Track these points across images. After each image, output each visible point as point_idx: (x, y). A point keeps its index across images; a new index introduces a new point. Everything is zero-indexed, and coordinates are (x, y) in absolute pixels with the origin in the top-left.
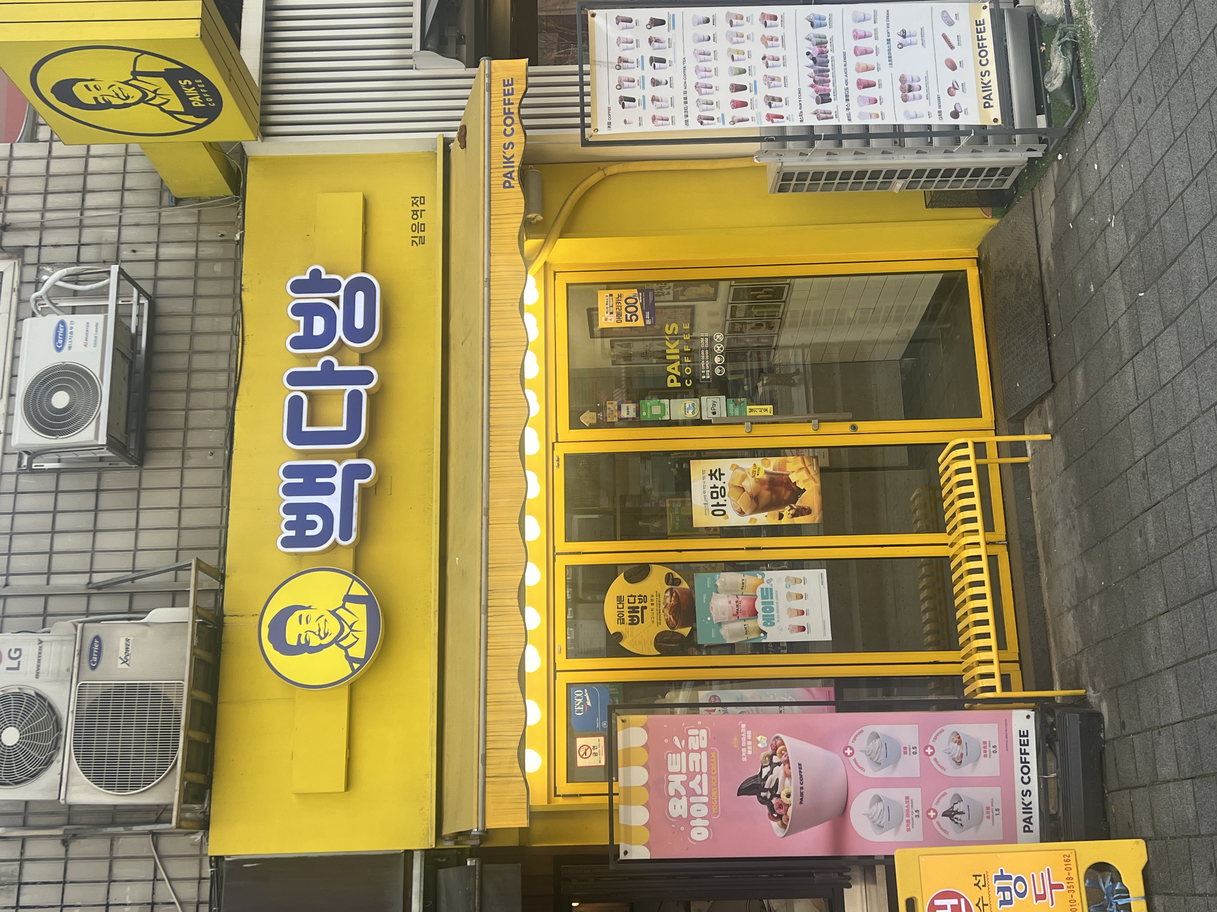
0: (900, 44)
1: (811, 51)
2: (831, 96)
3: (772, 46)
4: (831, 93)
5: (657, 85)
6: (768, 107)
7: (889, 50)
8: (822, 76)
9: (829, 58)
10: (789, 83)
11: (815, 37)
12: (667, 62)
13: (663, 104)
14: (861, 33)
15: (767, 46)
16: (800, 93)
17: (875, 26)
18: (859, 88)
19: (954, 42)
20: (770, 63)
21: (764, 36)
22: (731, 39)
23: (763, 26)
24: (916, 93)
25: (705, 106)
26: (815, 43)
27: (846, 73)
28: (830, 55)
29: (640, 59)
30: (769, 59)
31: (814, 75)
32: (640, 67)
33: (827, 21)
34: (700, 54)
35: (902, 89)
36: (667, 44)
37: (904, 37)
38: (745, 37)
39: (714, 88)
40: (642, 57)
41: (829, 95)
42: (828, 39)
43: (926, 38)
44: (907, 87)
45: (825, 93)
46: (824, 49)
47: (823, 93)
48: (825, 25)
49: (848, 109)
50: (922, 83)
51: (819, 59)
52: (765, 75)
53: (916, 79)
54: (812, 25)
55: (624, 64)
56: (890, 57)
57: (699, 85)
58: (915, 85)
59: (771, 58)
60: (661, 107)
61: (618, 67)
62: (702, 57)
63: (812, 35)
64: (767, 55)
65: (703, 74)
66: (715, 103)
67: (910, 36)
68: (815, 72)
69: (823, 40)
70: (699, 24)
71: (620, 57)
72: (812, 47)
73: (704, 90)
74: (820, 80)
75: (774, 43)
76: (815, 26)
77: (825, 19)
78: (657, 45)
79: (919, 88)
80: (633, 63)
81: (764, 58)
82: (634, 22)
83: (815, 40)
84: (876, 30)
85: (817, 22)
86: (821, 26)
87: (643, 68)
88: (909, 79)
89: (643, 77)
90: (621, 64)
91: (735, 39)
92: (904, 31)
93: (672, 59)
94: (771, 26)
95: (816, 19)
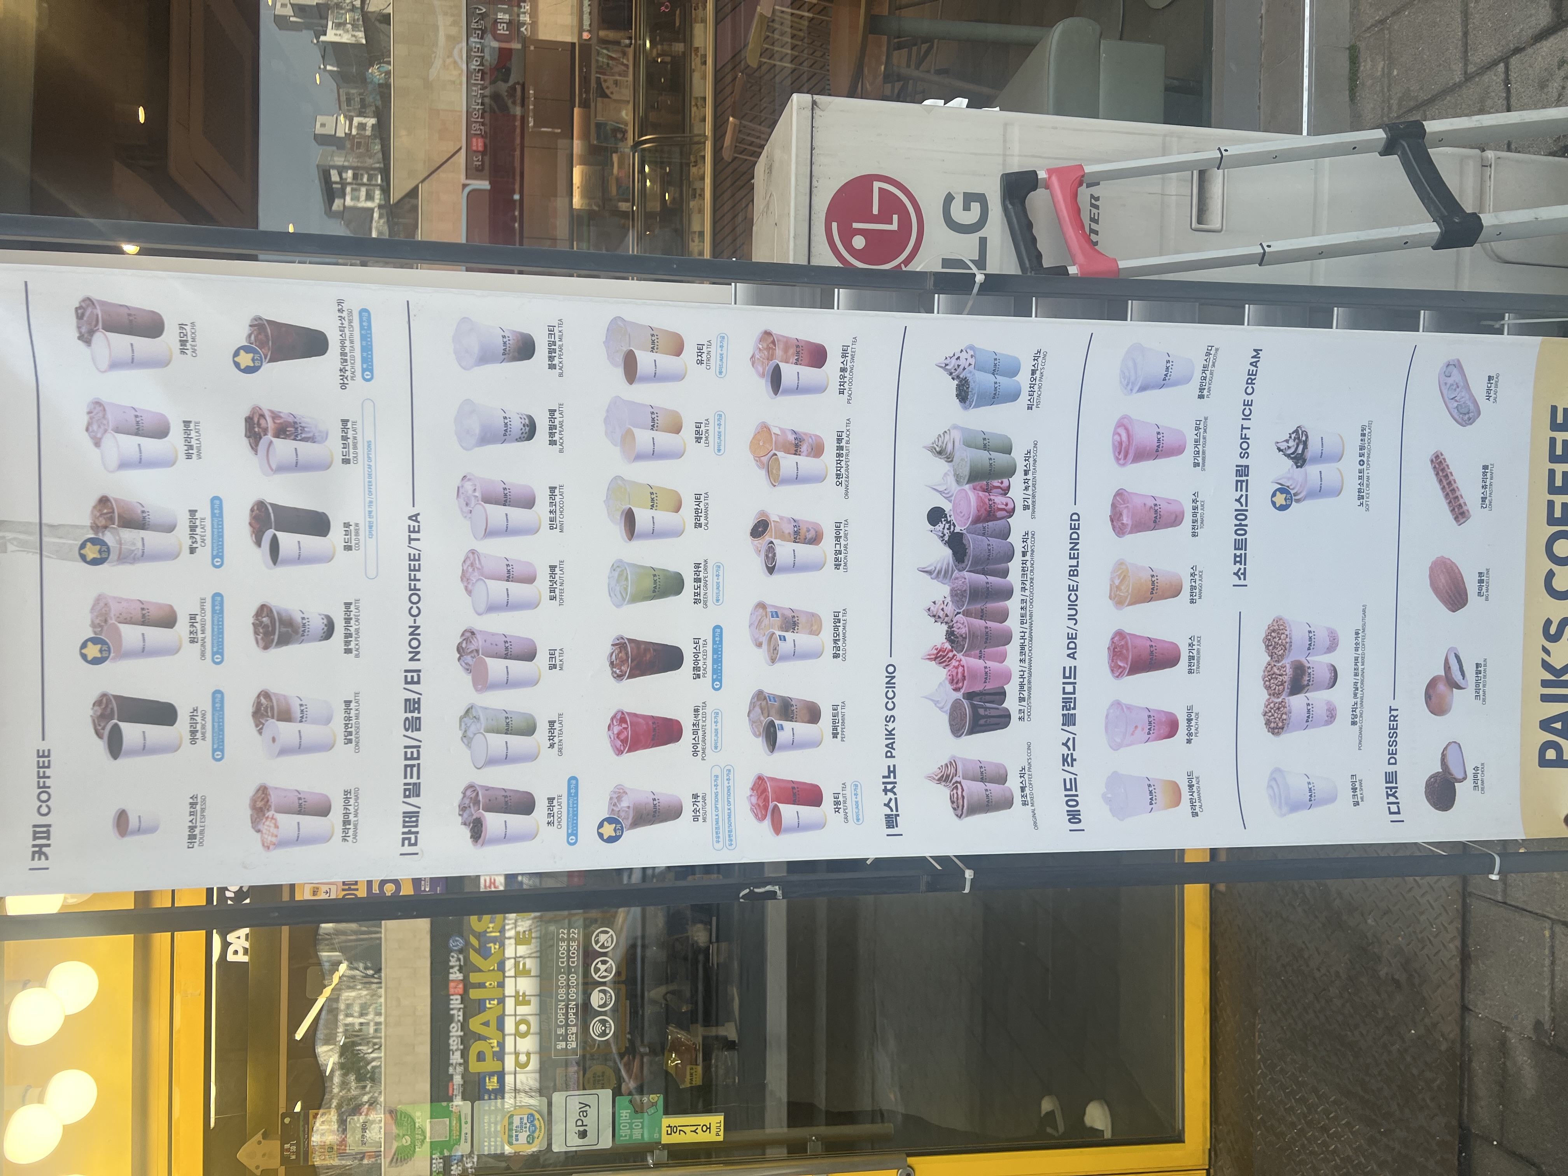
0: (1283, 490)
1: (947, 507)
2: (1011, 703)
3: (797, 479)
4: (1012, 690)
5: (284, 640)
6: (760, 743)
7: (1241, 515)
8: (982, 615)
9: (1015, 539)
10: (851, 645)
11: (968, 444)
12: (337, 534)
13: (311, 731)
14: (1145, 437)
15: (775, 477)
16: (890, 684)
17: (1202, 408)
18: (1117, 671)
19: (1470, 494)
20: (785, 550)
21: (764, 430)
22: (627, 439)
23: (763, 385)
24: (1318, 697)
25: (497, 742)
26: (966, 471)
27: (1073, 605)
28: (1019, 524)
29: (205, 512)
30: (783, 537)
31: (950, 609)
32: (205, 552)
33: (1023, 379)
34: (488, 499)
35: (1270, 677)
36: (334, 446)
37: (1299, 460)
38: (688, 432)
39: (542, 658)
40: (216, 504)
41: (1001, 695)
42: (1018, 455)
43: (1374, 471)
44: (1289, 671)
45: (989, 686)
46: (999, 500)
47: (978, 688)
48: (1014, 397)
49: (1068, 760)
50: (1342, 659)
51: (974, 543)
52: (762, 606)
53: (1322, 637)
54: (963, 394)
55: (129, 535)
56: (1240, 545)
57: (478, 643)
58: (1318, 662)
59: (789, 529)
60: (300, 748)
61: (92, 552)
62: (497, 513)
63: (957, 435)
64: (773, 518)
65: (498, 589)
66: (542, 730)
67: (1321, 458)
68: (957, 595)
69: (1000, 459)
70: (485, 358)
71: (104, 501)
72: (954, 487)
73: (496, 667)
74: (973, 635)
75: (806, 463)
76: (973, 397)
77: (1013, 372)
78: (284, 448)
79: (1327, 675)
80: (170, 528)
81: (760, 529)
82: (171, 335)
83: (967, 457)
84: (1200, 427)
85: (982, 380)
86: (996, 397)
87: (218, 556)
88: (1298, 635)
89: (218, 599)
90: (108, 537)
91: (644, 437)
92: (1300, 437)
93: (357, 516)
94: (798, 390)
95: (979, 367)
